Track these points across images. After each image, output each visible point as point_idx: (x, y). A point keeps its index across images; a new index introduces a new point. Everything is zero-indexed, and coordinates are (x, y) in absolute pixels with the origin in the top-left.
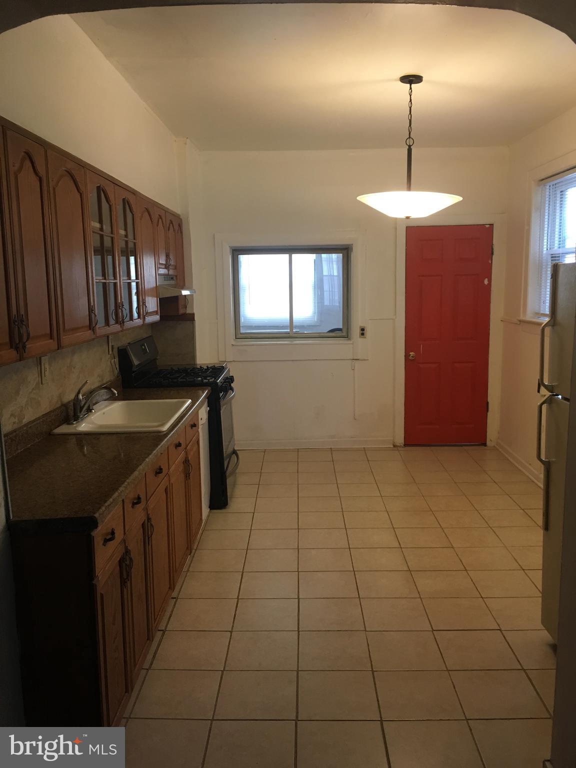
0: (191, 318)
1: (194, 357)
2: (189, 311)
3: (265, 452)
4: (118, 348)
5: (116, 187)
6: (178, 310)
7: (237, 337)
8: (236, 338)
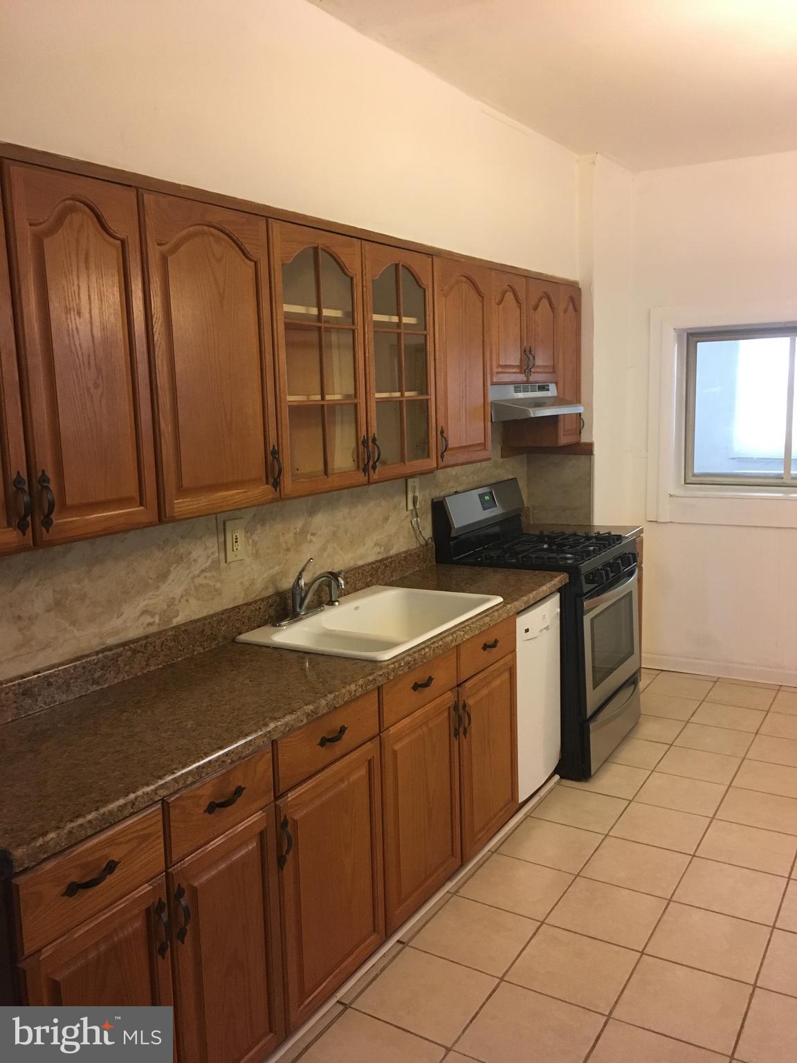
0: (587, 450)
1: (589, 513)
2: (584, 439)
3: (715, 682)
4: (432, 500)
5: (367, 246)
6: (557, 437)
7: (687, 482)
8: (685, 483)
